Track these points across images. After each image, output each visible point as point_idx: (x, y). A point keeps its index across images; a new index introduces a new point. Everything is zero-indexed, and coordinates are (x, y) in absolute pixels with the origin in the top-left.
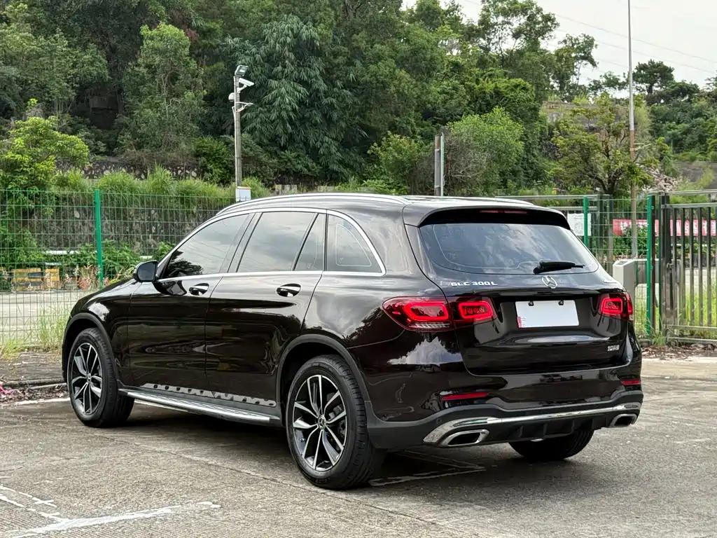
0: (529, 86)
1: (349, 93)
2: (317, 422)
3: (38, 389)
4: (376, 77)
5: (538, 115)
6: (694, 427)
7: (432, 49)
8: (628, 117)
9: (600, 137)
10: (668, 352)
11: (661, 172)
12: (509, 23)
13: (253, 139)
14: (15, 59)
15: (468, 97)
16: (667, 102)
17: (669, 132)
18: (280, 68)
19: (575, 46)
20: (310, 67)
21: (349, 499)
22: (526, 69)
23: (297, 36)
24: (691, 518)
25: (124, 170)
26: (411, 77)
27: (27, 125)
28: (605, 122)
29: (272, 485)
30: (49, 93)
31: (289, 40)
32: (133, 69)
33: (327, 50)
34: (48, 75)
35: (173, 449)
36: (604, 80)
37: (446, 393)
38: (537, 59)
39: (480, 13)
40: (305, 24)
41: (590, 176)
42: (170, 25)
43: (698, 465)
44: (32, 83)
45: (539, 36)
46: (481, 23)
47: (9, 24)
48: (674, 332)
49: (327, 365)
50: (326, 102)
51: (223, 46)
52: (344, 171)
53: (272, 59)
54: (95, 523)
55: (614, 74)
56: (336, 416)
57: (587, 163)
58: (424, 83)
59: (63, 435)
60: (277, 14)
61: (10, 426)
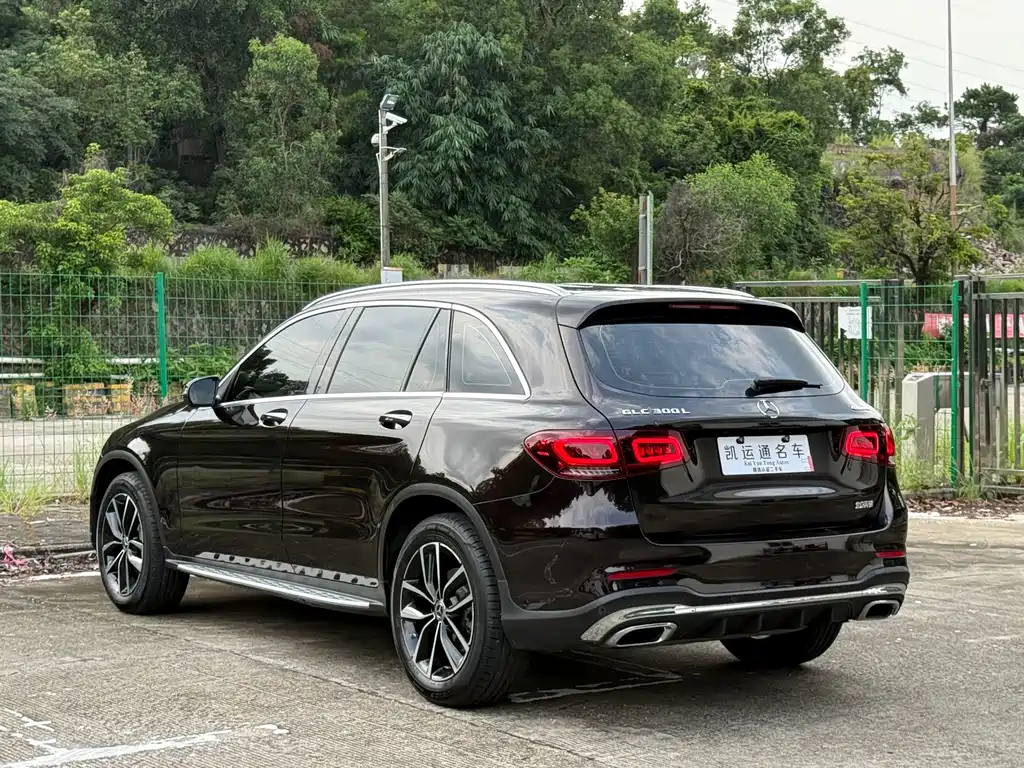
0: (804, 121)
1: (546, 133)
2: (433, 610)
3: (64, 558)
4: (584, 111)
5: (818, 164)
6: (997, 618)
7: (665, 70)
8: (948, 166)
9: (906, 195)
10: (982, 507)
11: (998, 245)
12: (777, 32)
13: (408, 199)
14: (73, 87)
15: (717, 138)
16: (1008, 144)
17: (1010, 188)
18: (447, 98)
19: (876, 65)
20: (489, 96)
21: (475, 722)
22: (803, 98)
23: (471, 52)
24: (968, 755)
25: (225, 244)
26: (635, 109)
27: (84, 180)
28: (915, 173)
29: (369, 701)
30: (119, 136)
31: (459, 58)
32: (238, 101)
33: (514, 72)
34: (117, 109)
35: (238, 647)
36: (917, 113)
37: (615, 569)
38: (818, 82)
39: (736, 18)
40: (483, 35)
41: (892, 251)
42: (291, 38)
43: (994, 674)
44: (96, 120)
45: (821, 51)
46: (738, 32)
47: (64, 37)
48: (991, 478)
49: (447, 528)
50: (514, 146)
51: (366, 67)
52: (539, 244)
53: (435, 86)
54: (102, 755)
55: (931, 105)
56: (460, 600)
57: (889, 233)
58: (654, 119)
59: (86, 626)
60: (444, 22)
61: (15, 612)
